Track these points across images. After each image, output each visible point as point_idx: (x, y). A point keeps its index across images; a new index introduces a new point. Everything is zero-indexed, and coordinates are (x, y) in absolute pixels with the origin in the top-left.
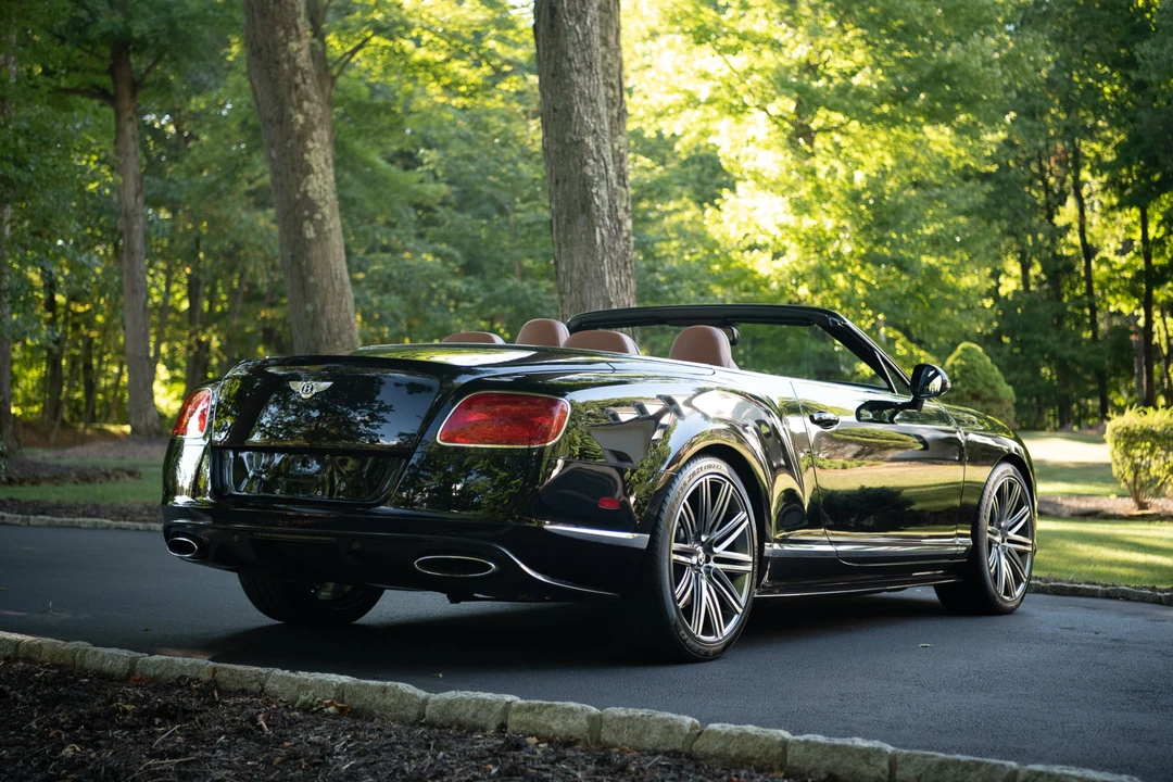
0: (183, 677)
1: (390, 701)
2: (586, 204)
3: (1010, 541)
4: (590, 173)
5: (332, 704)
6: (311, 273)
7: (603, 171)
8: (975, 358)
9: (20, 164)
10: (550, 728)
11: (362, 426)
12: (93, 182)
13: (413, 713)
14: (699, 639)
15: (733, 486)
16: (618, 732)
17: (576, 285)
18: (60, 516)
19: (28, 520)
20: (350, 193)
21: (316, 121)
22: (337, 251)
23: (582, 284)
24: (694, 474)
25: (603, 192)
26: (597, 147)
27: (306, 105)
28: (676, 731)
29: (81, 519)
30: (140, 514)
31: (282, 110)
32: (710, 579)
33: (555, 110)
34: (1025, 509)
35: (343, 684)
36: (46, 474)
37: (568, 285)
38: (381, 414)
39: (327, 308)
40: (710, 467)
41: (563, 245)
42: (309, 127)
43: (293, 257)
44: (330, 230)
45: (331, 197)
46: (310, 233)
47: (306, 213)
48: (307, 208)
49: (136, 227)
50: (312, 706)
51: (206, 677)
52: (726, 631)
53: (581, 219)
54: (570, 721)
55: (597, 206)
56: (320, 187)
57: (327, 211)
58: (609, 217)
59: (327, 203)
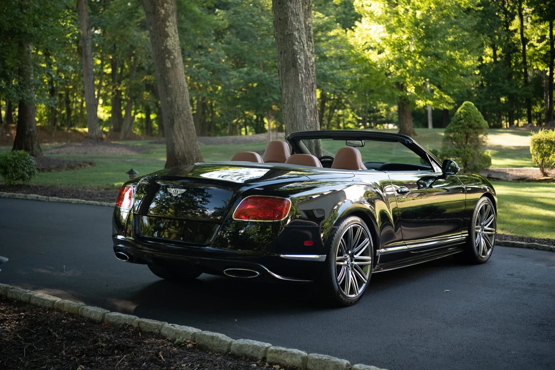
0: (125, 324)
1: (215, 343)
2: (294, 63)
3: (485, 231)
4: (296, 49)
5: (190, 343)
6: (169, 83)
7: (302, 47)
8: (471, 109)
9: (36, 25)
10: (285, 361)
11: (199, 203)
12: (69, 33)
13: (225, 349)
14: (348, 297)
15: (363, 227)
16: (314, 365)
17: (291, 101)
18: (63, 198)
19: (49, 199)
20: (184, 26)
21: (170, 12)
22: (181, 73)
23: (293, 100)
24: (346, 226)
25: (302, 57)
26: (299, 36)
27: (165, 5)
28: (340, 367)
29: (72, 199)
30: (97, 196)
31: (155, 7)
32: (353, 269)
33: (280, 19)
34: (492, 216)
35: (195, 333)
36: (54, 166)
37: (286, 100)
38: (207, 198)
39: (177, 99)
40: (352, 221)
41: (284, 82)
42: (167, 16)
43: (161, 76)
44: (177, 63)
45: (178, 48)
46: (169, 65)
47: (167, 55)
48: (167, 53)
49: (88, 44)
50: (181, 343)
51: (135, 325)
52: (360, 291)
53: (292, 70)
54: (294, 359)
55: (300, 64)
56: (173, 43)
57: (176, 54)
58: (305, 69)
59: (176, 51)
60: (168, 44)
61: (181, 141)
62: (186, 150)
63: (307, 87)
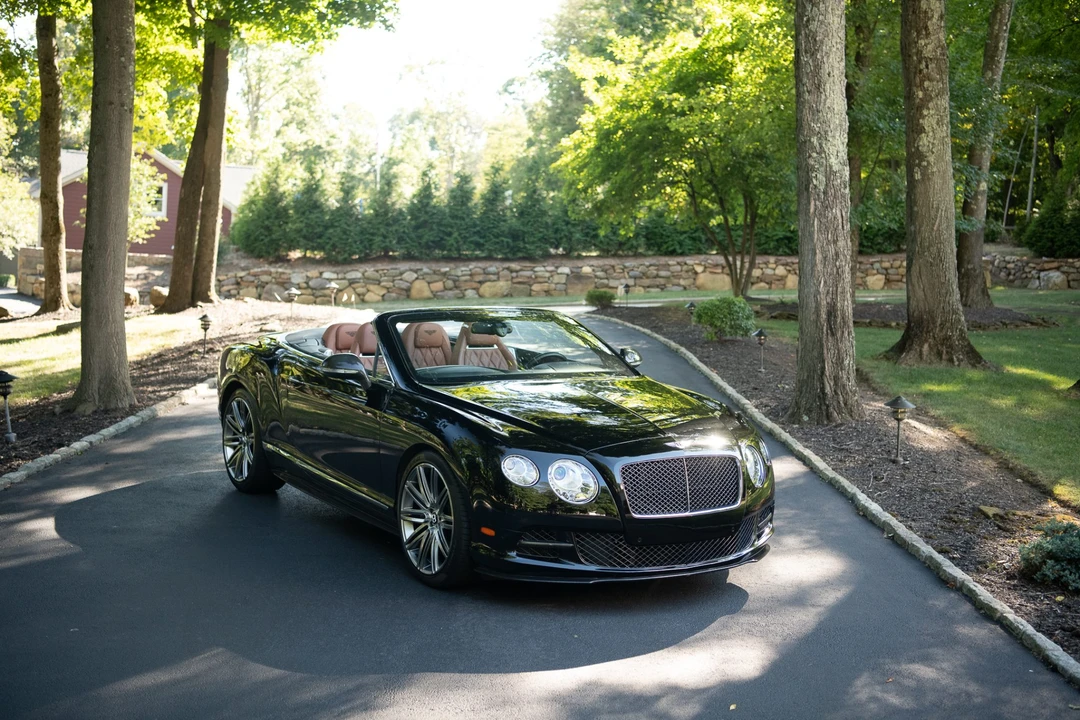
2: (808, 185)
4: (813, 163)
6: (915, 203)
21: (933, 94)
22: (937, 187)
25: (821, 177)
26: (821, 144)
27: (926, 84)
31: (910, 89)
39: (922, 230)
42: (927, 100)
44: (933, 173)
45: (938, 148)
46: (918, 176)
47: (917, 161)
48: (918, 158)
55: (815, 186)
56: (929, 142)
57: (932, 159)
58: (824, 193)
59: (933, 153)
60: (921, 143)
61: (920, 293)
62: (925, 308)
63: (824, 220)
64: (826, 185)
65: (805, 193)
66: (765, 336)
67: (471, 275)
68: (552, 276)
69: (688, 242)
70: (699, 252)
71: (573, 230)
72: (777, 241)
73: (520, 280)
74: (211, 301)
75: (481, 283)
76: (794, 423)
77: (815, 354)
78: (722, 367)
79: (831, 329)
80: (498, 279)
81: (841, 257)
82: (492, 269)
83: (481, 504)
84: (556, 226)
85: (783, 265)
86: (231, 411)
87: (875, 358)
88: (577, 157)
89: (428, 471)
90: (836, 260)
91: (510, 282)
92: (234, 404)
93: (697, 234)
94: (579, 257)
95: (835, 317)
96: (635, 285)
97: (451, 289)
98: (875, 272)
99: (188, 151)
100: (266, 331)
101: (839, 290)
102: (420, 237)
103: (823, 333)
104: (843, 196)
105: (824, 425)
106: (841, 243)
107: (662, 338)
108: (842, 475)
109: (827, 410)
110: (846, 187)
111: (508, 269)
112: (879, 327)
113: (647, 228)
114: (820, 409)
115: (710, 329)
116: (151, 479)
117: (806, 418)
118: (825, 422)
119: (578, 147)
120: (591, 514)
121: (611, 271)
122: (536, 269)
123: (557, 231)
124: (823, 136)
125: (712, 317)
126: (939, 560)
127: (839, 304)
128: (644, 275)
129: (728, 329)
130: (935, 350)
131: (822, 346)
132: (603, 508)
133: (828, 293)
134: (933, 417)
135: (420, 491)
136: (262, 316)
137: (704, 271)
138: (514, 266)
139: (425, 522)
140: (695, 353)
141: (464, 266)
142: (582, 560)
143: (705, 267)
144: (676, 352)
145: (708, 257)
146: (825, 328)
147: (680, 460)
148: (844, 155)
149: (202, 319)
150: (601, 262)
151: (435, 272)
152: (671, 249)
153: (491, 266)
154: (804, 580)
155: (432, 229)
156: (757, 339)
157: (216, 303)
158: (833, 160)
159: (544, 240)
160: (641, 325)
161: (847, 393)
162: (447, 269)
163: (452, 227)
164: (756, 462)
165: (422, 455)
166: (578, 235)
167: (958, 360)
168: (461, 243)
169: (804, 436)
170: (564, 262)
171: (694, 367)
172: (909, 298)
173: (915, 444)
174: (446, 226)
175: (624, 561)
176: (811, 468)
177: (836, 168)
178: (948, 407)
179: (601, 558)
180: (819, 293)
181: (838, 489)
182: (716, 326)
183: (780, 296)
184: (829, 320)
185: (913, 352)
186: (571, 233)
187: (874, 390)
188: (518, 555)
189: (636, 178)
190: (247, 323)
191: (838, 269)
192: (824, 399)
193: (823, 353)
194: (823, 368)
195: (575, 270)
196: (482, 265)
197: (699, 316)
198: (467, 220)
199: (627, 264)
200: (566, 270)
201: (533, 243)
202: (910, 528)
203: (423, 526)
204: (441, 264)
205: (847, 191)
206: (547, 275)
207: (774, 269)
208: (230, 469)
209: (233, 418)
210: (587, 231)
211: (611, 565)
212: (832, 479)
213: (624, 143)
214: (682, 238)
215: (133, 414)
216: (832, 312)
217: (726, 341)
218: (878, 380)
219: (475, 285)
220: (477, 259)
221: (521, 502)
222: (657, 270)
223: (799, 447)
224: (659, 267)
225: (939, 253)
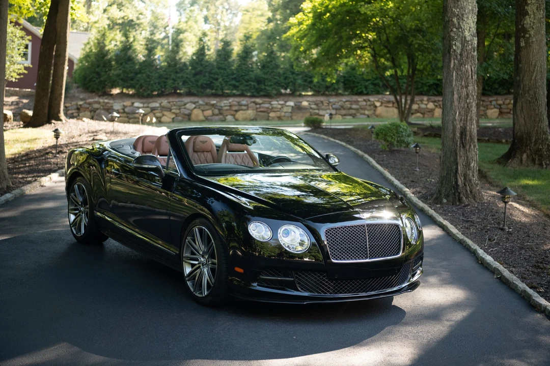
2: (450, 49)
4: (453, 35)
6: (521, 62)
22: (535, 52)
25: (459, 43)
26: (459, 23)
39: (525, 79)
44: (533, 42)
45: (537, 26)
46: (523, 44)
47: (522, 34)
48: (523, 32)
56: (531, 21)
57: (532, 33)
58: (460, 55)
59: (533, 28)
60: (525, 22)
61: (522, 121)
62: (525, 130)
63: (460, 73)
64: (462, 49)
65: (448, 55)
66: (420, 148)
67: (230, 106)
68: (282, 107)
69: (371, 86)
70: (378, 93)
71: (296, 78)
72: (429, 86)
73: (262, 109)
74: (61, 120)
75: (236, 111)
76: (437, 204)
77: (452, 159)
78: (391, 167)
79: (463, 143)
80: (248, 109)
81: (471, 96)
82: (244, 102)
83: (235, 253)
84: (285, 75)
85: (432, 102)
86: (74, 191)
87: (492, 162)
88: (300, 30)
89: (201, 231)
90: (467, 99)
91: (255, 111)
92: (76, 186)
93: (376, 82)
94: (300, 95)
95: (465, 135)
96: (336, 114)
97: (217, 115)
98: (493, 107)
99: (45, 21)
100: (97, 140)
101: (469, 118)
102: (197, 81)
103: (457, 146)
104: (473, 57)
105: (457, 206)
106: (470, 88)
107: (353, 148)
108: (468, 237)
109: (459, 195)
110: (474, 51)
111: (254, 102)
112: (494, 142)
113: (344, 77)
114: (455, 195)
115: (384, 142)
116: (21, 234)
117: (445, 201)
118: (458, 204)
119: (300, 23)
120: (305, 259)
121: (321, 105)
122: (273, 103)
123: (286, 78)
124: (461, 17)
125: (386, 135)
126: (530, 293)
127: (468, 128)
128: (342, 107)
129: (395, 143)
130: (531, 158)
131: (456, 154)
132: (313, 256)
133: (461, 120)
134: (528, 201)
135: (196, 244)
136: (94, 130)
137: (381, 106)
138: (258, 100)
139: (199, 264)
140: (374, 158)
141: (225, 100)
142: (299, 289)
143: (382, 103)
144: (362, 157)
145: (383, 96)
146: (459, 143)
147: (363, 226)
148: (474, 30)
149: (55, 131)
150: (314, 99)
151: (207, 104)
152: (359, 91)
153: (243, 100)
154: (442, 304)
155: (205, 76)
156: (414, 149)
157: (64, 121)
158: (467, 33)
159: (278, 84)
160: (340, 140)
161: (472, 185)
162: (215, 102)
163: (218, 75)
164: (412, 228)
165: (197, 221)
166: (300, 81)
167: (546, 164)
168: (224, 85)
169: (444, 212)
170: (290, 98)
171: (373, 167)
172: (514, 124)
173: (516, 218)
174: (214, 74)
175: (326, 290)
176: (448, 233)
177: (468, 38)
178: (538, 195)
179: (312, 288)
180: (455, 120)
181: (465, 246)
182: (388, 141)
183: (430, 122)
184: (461, 138)
185: (516, 159)
186: (295, 80)
187: (490, 183)
188: (258, 285)
189: (338, 44)
190: (84, 135)
191: (468, 105)
192: (457, 189)
193: (457, 159)
194: (457, 169)
195: (297, 104)
196: (237, 99)
197: (377, 134)
198: (228, 70)
199: (331, 100)
200: (291, 104)
201: (271, 85)
202: (512, 272)
203: (198, 266)
204: (211, 99)
205: (475, 53)
206: (279, 106)
207: (426, 105)
208: (73, 228)
209: (75, 195)
210: (305, 78)
211: (318, 292)
212: (461, 240)
213: (331, 21)
214: (367, 84)
215: (9, 192)
216: (463, 132)
217: (394, 151)
218: (493, 177)
219: (233, 113)
220: (234, 96)
221: (261, 251)
222: (351, 104)
223: (440, 219)
224: (352, 102)
225: (535, 94)
